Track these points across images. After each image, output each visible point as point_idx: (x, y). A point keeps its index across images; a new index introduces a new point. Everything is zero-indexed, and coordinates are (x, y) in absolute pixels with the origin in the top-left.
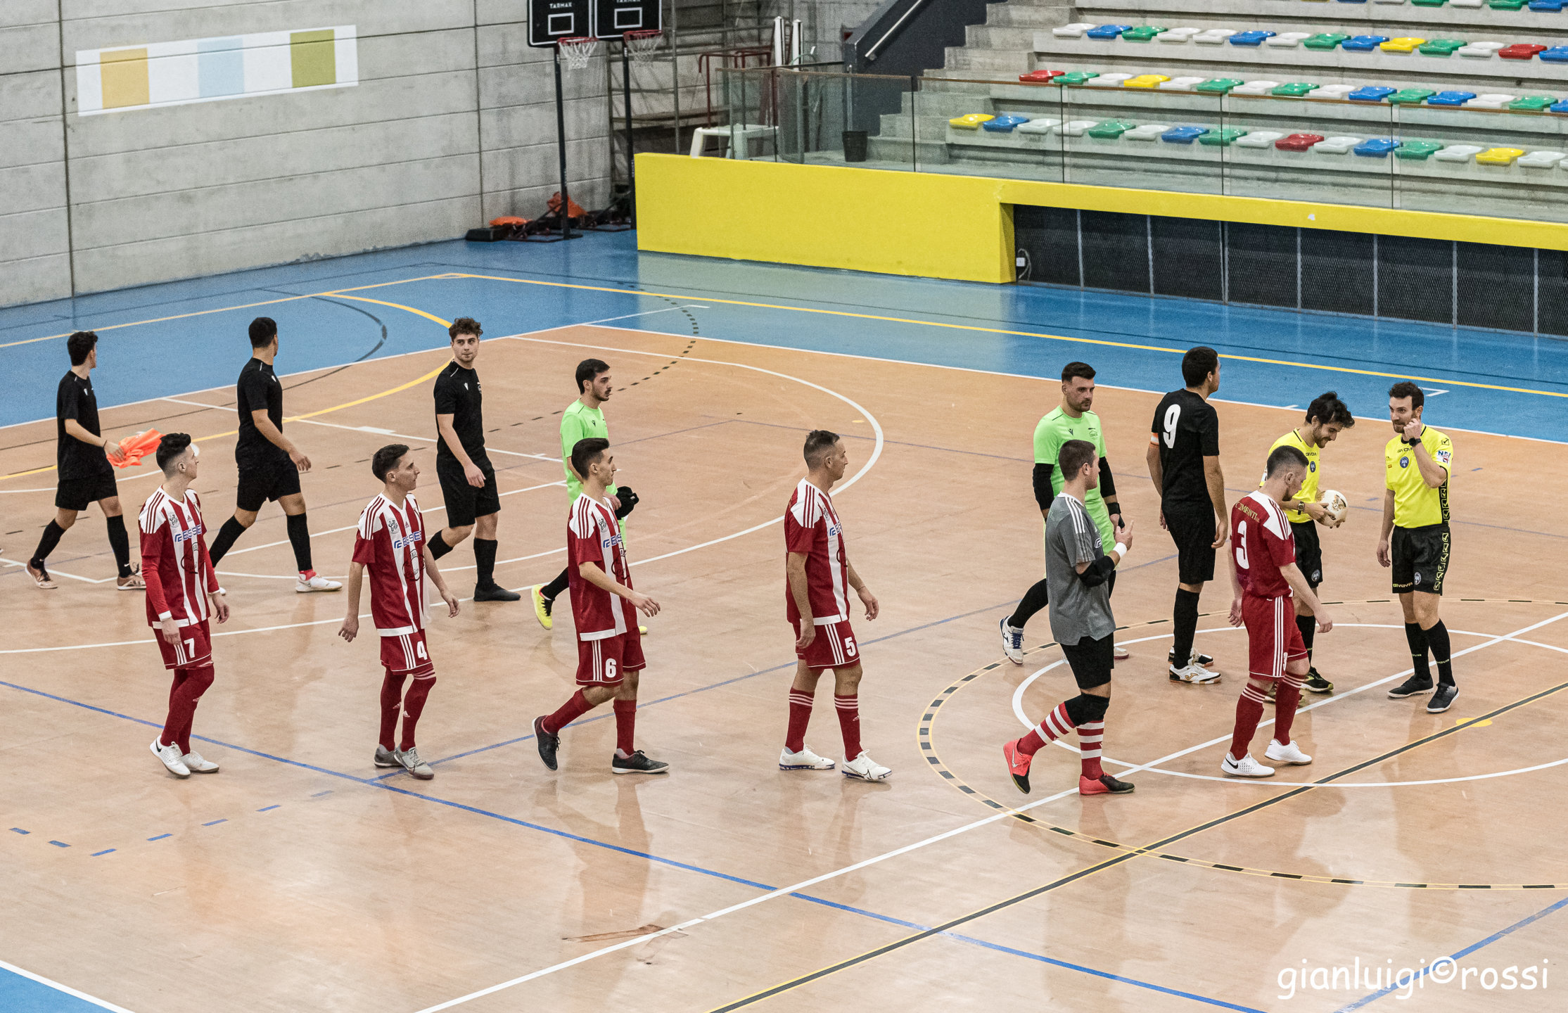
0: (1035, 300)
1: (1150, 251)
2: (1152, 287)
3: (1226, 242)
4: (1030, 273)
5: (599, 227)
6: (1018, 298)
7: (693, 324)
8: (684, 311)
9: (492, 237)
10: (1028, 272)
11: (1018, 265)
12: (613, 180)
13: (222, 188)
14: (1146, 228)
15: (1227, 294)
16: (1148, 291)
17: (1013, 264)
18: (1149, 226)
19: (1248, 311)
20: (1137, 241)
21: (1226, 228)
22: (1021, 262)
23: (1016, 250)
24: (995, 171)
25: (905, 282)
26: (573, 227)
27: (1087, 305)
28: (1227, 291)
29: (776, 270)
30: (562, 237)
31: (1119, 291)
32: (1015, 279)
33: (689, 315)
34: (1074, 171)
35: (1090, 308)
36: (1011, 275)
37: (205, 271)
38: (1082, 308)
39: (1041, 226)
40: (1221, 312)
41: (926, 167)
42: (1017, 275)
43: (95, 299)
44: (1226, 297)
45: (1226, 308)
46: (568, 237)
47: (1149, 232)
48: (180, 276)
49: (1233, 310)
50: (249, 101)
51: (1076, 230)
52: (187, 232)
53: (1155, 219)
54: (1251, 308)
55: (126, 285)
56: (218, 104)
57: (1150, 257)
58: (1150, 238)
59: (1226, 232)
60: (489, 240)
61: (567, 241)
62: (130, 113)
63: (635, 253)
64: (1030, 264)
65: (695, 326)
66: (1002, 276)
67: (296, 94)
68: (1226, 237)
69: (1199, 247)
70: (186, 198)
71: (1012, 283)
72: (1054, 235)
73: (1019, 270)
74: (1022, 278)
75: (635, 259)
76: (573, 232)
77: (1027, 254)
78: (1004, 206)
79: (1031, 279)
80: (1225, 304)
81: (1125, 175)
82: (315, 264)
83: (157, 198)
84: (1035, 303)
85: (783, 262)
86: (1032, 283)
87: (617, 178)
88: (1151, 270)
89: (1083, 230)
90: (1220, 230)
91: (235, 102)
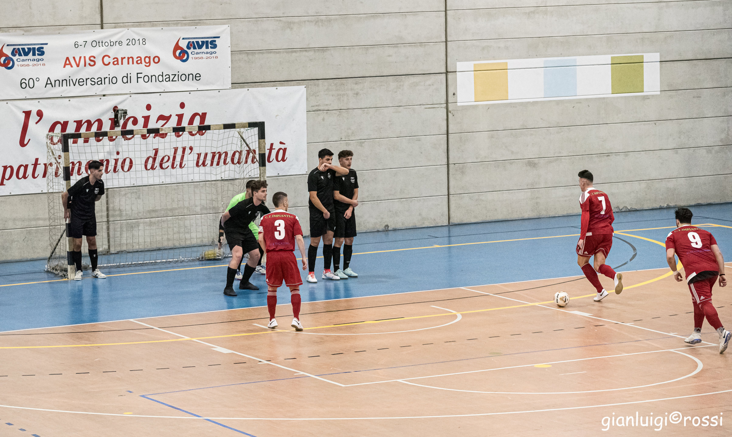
13: (558, 158)
37: (544, 214)
43: (466, 227)
48: (526, 216)
50: (579, 102)
52: (532, 187)
55: (488, 219)
56: (558, 103)
62: (493, 105)
67: (614, 98)
70: (532, 164)
82: (623, 214)
83: (511, 164)
91: (570, 101)
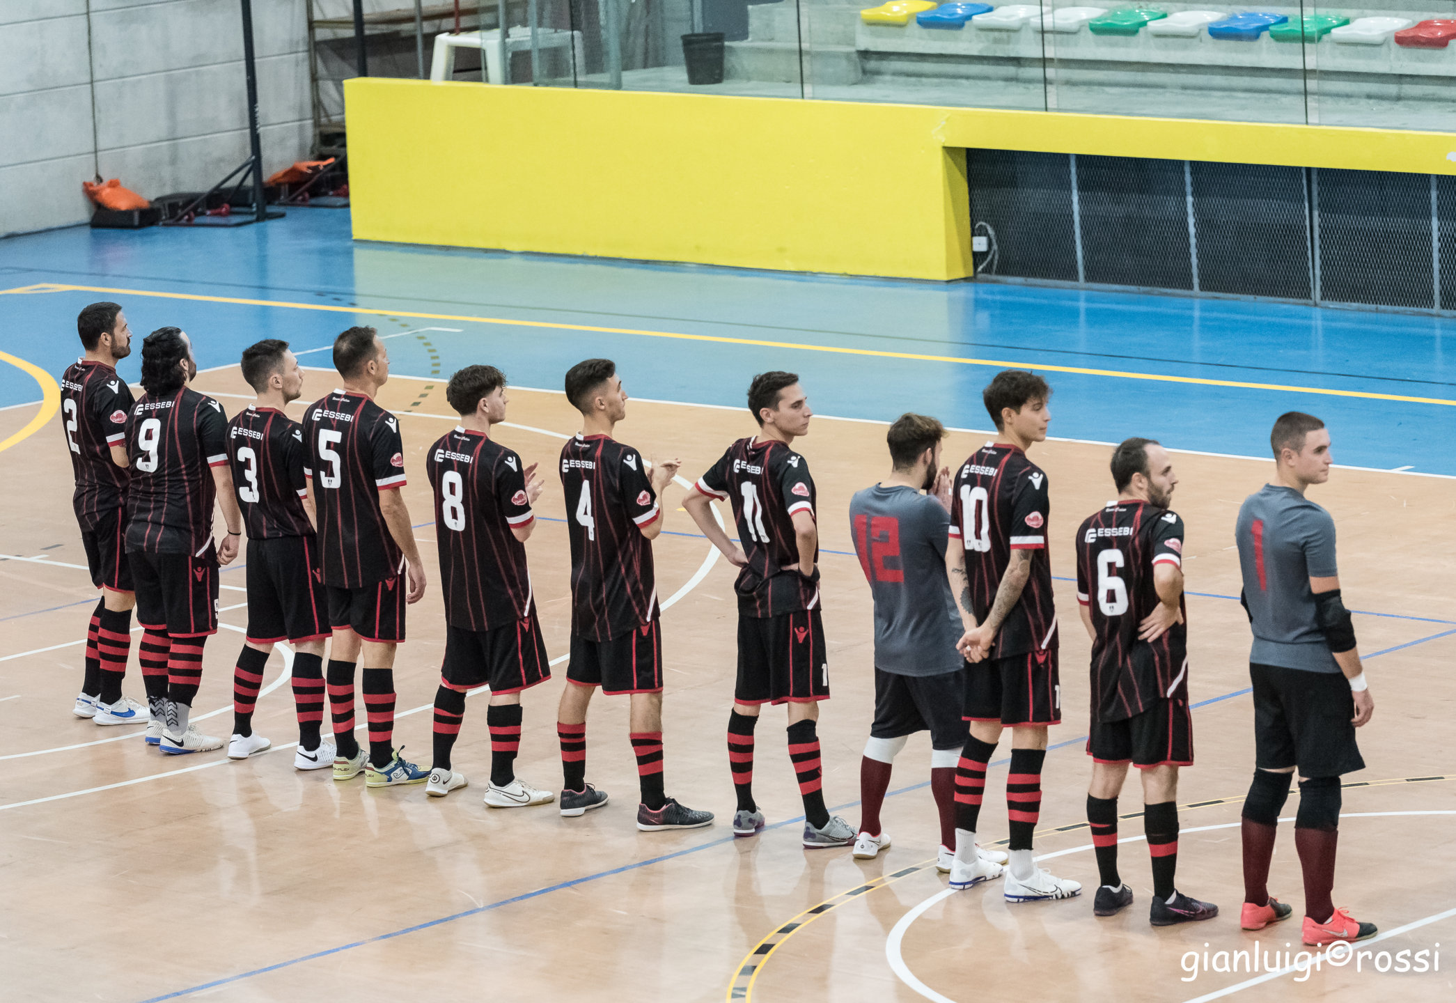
0: (1005, 306)
1: (1191, 221)
2: (1196, 281)
3: (1315, 202)
4: (996, 262)
5: (313, 201)
6: (979, 304)
7: (433, 358)
8: (421, 338)
9: (136, 221)
10: (992, 260)
11: (977, 248)
12: (317, 124)
14: (1183, 183)
15: (1318, 288)
16: (1190, 287)
17: (969, 248)
18: (1188, 178)
19: (1351, 315)
20: (1172, 202)
21: (1314, 177)
22: (980, 244)
23: (973, 224)
24: (935, 93)
25: (790, 284)
26: (269, 203)
27: (1090, 313)
28: (1318, 283)
29: (579, 267)
30: (254, 217)
31: (1142, 289)
32: (971, 274)
33: (426, 344)
34: (1065, 90)
35: (1096, 317)
36: (965, 266)
38: (1082, 318)
39: (1013, 183)
40: (1310, 318)
41: (821, 90)
42: (976, 266)
44: (1317, 293)
45: (1317, 312)
46: (263, 217)
47: (1189, 189)
49: (1329, 313)
51: (1070, 189)
53: (1197, 166)
54: (1359, 310)
57: (1192, 230)
58: (1190, 199)
59: (1315, 187)
60: (132, 227)
61: (261, 224)
63: (349, 244)
64: (995, 247)
65: (436, 361)
66: (949, 269)
68: (1315, 193)
69: (1269, 210)
71: (966, 279)
72: (1033, 198)
73: (978, 257)
74: (984, 271)
75: (349, 253)
76: (271, 209)
77: (991, 231)
78: (950, 151)
79: (998, 273)
80: (1316, 305)
81: (1152, 95)
84: (1004, 311)
85: (591, 253)
86: (1000, 278)
87: (324, 120)
88: (1193, 251)
89: (1080, 189)
90: (1304, 182)
